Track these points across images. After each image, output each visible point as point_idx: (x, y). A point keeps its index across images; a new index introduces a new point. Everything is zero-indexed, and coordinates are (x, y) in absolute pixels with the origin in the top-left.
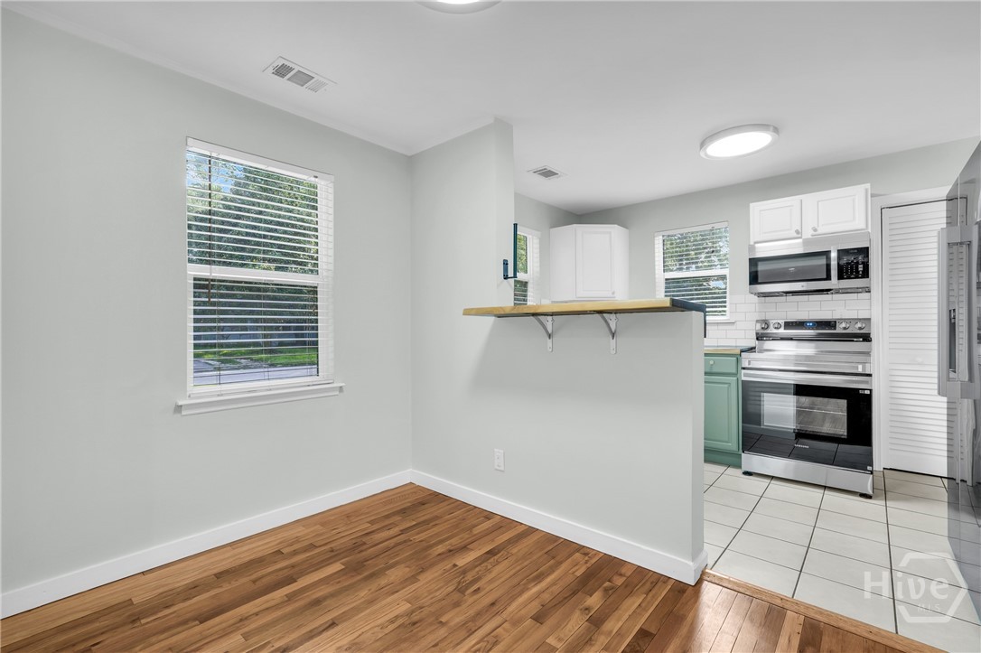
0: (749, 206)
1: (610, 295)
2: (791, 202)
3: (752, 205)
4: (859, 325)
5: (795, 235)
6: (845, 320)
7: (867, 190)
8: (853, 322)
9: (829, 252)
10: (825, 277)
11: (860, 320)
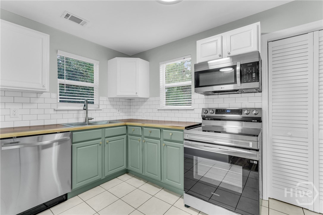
0: (196, 42)
1: (135, 95)
2: (218, 37)
3: (197, 41)
4: (254, 112)
5: (219, 57)
6: (247, 109)
7: (258, 26)
8: (251, 111)
9: (236, 66)
10: (234, 82)
11: (255, 109)
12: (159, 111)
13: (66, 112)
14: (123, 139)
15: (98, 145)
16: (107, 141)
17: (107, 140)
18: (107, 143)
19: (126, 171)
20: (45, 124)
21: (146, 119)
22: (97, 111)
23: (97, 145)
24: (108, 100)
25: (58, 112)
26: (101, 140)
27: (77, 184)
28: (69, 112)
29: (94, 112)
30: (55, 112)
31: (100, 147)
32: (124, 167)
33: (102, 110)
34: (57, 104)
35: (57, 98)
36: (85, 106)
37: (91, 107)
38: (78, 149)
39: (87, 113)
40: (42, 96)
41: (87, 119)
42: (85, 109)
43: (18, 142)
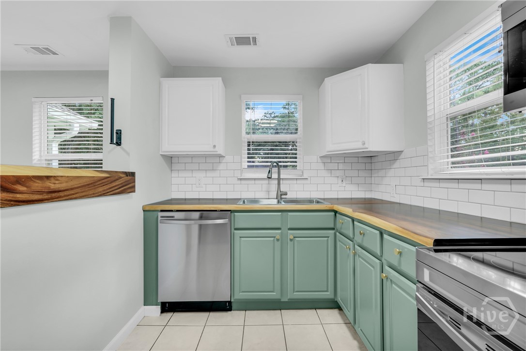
1: (362, 146)
12: (427, 184)
13: (253, 182)
14: (326, 239)
15: (274, 240)
16: (292, 237)
17: (291, 234)
18: (291, 240)
19: (334, 305)
20: (228, 198)
21: (398, 202)
22: (299, 182)
23: (272, 239)
24: (319, 160)
25: (243, 182)
26: (279, 231)
27: (241, 294)
28: (257, 182)
29: (295, 182)
30: (239, 182)
31: (278, 244)
32: (329, 295)
33: (309, 178)
34: (242, 170)
35: (241, 163)
36: (269, 173)
37: (290, 175)
38: (243, 239)
39: (279, 184)
40: (224, 160)
41: (279, 193)
42: (270, 178)
43: (173, 217)
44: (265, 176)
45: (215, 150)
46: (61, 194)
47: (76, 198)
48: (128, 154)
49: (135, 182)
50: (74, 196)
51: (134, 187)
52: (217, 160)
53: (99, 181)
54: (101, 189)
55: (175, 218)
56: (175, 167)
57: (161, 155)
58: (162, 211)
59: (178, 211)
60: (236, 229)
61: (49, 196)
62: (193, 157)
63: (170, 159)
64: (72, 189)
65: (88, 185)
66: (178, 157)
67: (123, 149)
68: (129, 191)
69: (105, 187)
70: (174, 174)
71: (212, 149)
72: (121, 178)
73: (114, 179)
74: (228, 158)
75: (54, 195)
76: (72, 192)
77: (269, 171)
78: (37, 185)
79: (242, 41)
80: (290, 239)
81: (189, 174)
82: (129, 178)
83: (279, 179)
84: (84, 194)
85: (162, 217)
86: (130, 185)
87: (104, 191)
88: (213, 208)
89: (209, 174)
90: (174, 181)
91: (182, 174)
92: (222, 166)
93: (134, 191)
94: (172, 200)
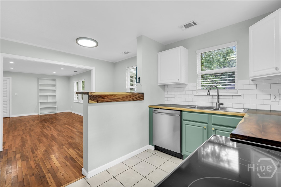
13: (203, 97)
15: (203, 129)
17: (214, 127)
22: (234, 97)
25: (197, 97)
26: (206, 125)
27: (186, 152)
28: (205, 97)
29: (231, 97)
30: (195, 97)
31: (205, 131)
33: (242, 95)
34: (197, 91)
35: (196, 87)
36: (208, 92)
37: (228, 93)
38: (187, 125)
39: (218, 98)
40: (188, 86)
41: (218, 104)
42: (208, 95)
43: (158, 111)
44: (206, 93)
45: (179, 81)
46: (116, 100)
47: (121, 101)
48: (142, 86)
49: (143, 96)
50: (120, 101)
51: (143, 98)
52: (184, 86)
53: (129, 96)
54: (129, 99)
55: (159, 112)
56: (166, 90)
57: (159, 85)
58: (155, 108)
59: (160, 109)
60: (184, 120)
61: (113, 100)
62: (173, 85)
63: (164, 87)
64: (120, 98)
65: (125, 97)
66: (167, 85)
67: (141, 85)
68: (141, 99)
69: (131, 98)
70: (166, 93)
71: (178, 81)
72: (137, 95)
73: (134, 95)
74: (190, 85)
75: (114, 100)
76: (120, 99)
77: (209, 91)
78: (110, 97)
79: (188, 26)
80: (213, 130)
81: (172, 93)
82: (141, 95)
83: (218, 96)
84: (123, 100)
85: (154, 111)
86: (141, 98)
87: (130, 99)
88: (173, 108)
89: (180, 93)
90: (166, 96)
91: (169, 93)
92: (186, 89)
93: (143, 100)
94: (165, 104)
